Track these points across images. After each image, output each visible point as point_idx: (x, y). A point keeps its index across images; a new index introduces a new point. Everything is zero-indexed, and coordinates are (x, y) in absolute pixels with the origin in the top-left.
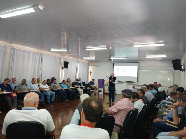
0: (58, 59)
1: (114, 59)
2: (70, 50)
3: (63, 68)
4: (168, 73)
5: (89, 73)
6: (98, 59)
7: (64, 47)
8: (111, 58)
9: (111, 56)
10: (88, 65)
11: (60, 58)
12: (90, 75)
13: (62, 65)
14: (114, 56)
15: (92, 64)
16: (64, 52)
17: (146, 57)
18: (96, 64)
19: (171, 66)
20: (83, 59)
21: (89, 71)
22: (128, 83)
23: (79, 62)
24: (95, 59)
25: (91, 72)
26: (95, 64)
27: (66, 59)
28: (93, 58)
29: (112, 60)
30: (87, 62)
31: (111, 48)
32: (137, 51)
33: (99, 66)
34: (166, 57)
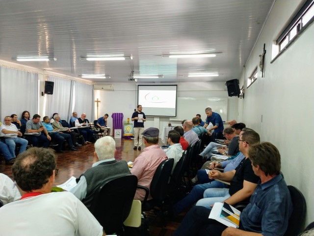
0: (33, 76)
1: (138, 79)
2: (55, 59)
3: (42, 93)
4: (220, 101)
5: (96, 103)
6: (110, 77)
7: (44, 53)
8: (134, 77)
9: (133, 72)
10: (93, 89)
11: (36, 75)
12: (98, 106)
13: (41, 88)
14: (138, 73)
15: (101, 87)
16: (45, 62)
17: (189, 76)
18: (108, 87)
19: (225, 90)
20: (82, 77)
21: (96, 100)
22: (162, 118)
23: (74, 82)
24: (105, 77)
25: (100, 102)
26: (105, 87)
27: (48, 77)
28: (101, 76)
29: (136, 80)
30: (90, 83)
31: (132, 58)
32: (176, 66)
33: (113, 90)
34: (218, 75)
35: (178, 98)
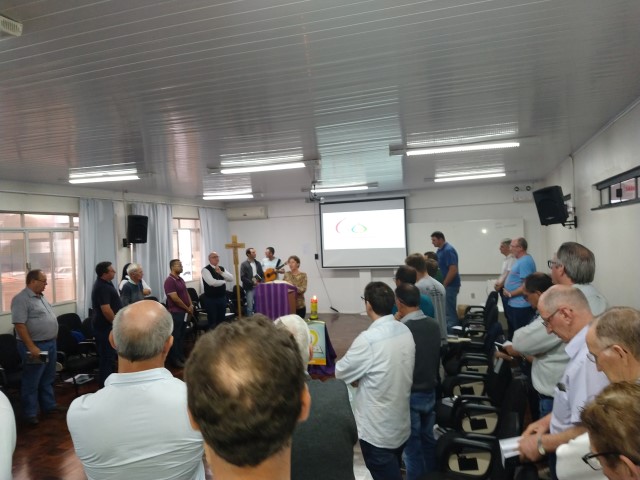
3: (125, 241)
4: (507, 226)
6: (263, 195)
9: (314, 181)
10: (226, 217)
15: (241, 212)
17: (436, 181)
18: (257, 212)
19: (516, 202)
20: (204, 198)
24: (251, 196)
28: (244, 193)
33: (267, 218)
34: (503, 175)
35: (410, 225)
